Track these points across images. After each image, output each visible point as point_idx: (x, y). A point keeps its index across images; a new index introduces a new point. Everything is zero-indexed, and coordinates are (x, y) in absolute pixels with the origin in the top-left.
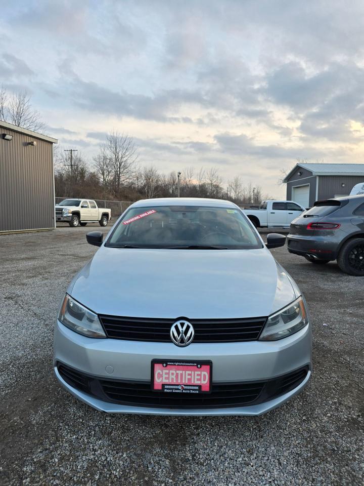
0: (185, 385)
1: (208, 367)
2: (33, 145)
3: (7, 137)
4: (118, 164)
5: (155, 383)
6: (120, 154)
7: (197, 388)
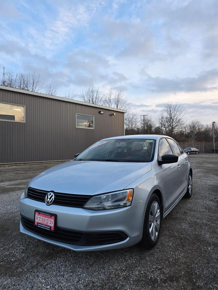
0: (45, 225)
1: (53, 217)
2: (114, 115)
3: (102, 112)
4: (172, 120)
5: (35, 222)
6: (173, 114)
7: (49, 227)
